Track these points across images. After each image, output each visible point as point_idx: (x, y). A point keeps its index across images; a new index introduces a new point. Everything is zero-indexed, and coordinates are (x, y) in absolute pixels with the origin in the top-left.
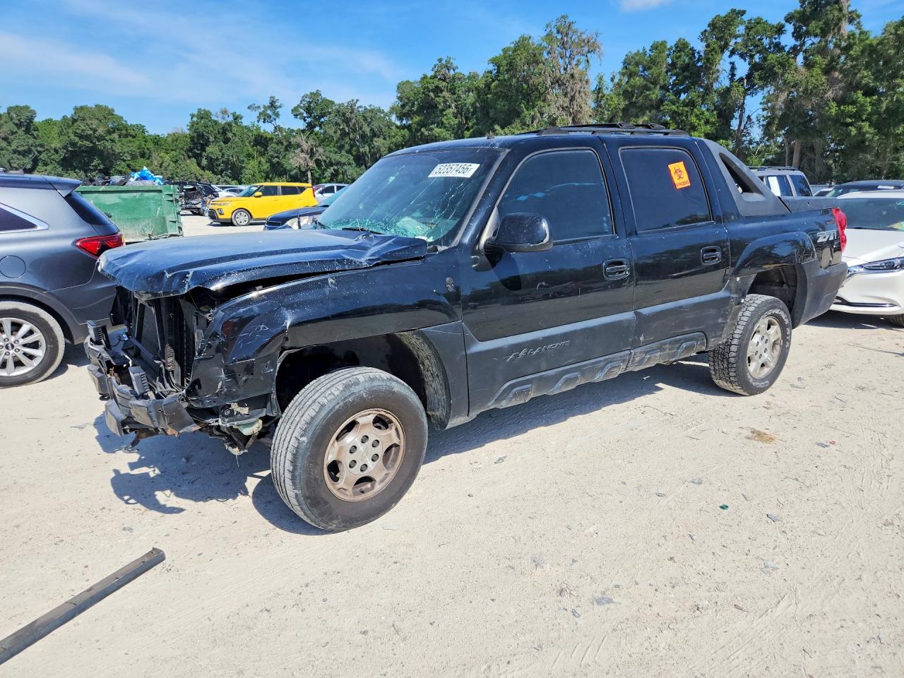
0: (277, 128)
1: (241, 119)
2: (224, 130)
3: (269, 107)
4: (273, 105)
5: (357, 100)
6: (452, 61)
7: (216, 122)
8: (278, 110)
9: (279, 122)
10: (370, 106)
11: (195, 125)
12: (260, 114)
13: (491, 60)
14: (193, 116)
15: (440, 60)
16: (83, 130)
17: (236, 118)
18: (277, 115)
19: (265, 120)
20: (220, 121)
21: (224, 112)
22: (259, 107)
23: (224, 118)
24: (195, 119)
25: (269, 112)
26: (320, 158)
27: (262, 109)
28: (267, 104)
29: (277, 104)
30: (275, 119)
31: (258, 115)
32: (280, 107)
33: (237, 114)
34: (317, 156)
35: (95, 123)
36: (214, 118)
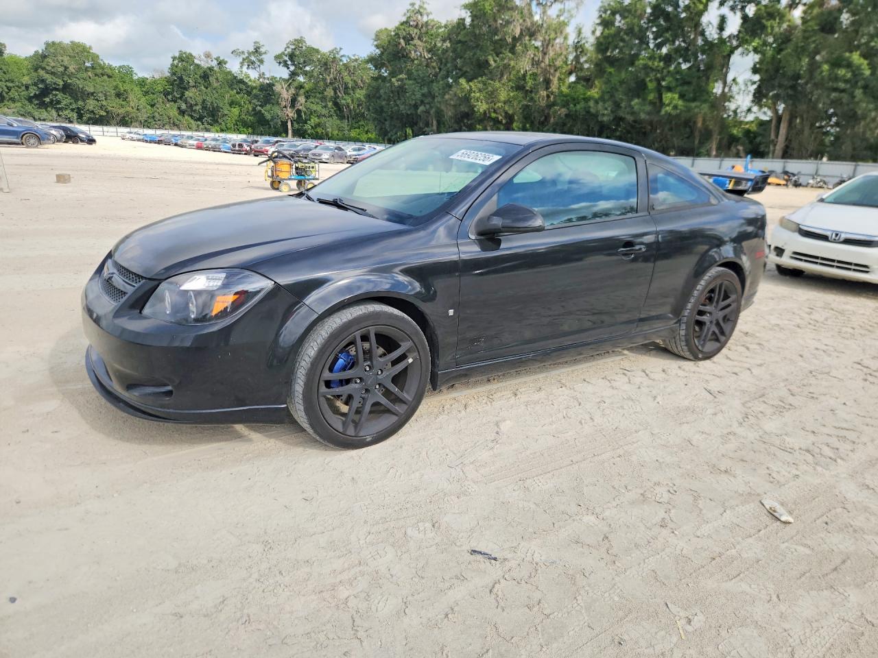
0: (262, 75)
1: (225, 64)
2: (206, 75)
3: (253, 53)
4: (257, 51)
5: (341, 49)
6: (425, 6)
7: (198, 66)
8: (263, 56)
9: (263, 68)
10: (354, 55)
11: (174, 68)
12: (244, 59)
13: (464, 6)
14: (174, 58)
15: (413, 4)
16: (53, 67)
17: (220, 63)
18: (261, 61)
19: (248, 66)
20: (202, 65)
21: (208, 56)
22: (243, 52)
23: (207, 62)
24: (176, 62)
25: (253, 58)
26: (300, 108)
27: (247, 55)
28: (252, 49)
29: (261, 50)
30: (259, 66)
31: (241, 60)
32: (265, 53)
33: (221, 59)
34: (298, 106)
35: (66, 60)
36: (196, 61)
